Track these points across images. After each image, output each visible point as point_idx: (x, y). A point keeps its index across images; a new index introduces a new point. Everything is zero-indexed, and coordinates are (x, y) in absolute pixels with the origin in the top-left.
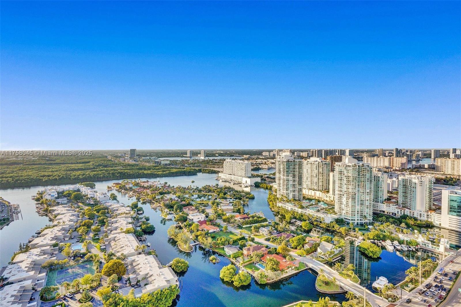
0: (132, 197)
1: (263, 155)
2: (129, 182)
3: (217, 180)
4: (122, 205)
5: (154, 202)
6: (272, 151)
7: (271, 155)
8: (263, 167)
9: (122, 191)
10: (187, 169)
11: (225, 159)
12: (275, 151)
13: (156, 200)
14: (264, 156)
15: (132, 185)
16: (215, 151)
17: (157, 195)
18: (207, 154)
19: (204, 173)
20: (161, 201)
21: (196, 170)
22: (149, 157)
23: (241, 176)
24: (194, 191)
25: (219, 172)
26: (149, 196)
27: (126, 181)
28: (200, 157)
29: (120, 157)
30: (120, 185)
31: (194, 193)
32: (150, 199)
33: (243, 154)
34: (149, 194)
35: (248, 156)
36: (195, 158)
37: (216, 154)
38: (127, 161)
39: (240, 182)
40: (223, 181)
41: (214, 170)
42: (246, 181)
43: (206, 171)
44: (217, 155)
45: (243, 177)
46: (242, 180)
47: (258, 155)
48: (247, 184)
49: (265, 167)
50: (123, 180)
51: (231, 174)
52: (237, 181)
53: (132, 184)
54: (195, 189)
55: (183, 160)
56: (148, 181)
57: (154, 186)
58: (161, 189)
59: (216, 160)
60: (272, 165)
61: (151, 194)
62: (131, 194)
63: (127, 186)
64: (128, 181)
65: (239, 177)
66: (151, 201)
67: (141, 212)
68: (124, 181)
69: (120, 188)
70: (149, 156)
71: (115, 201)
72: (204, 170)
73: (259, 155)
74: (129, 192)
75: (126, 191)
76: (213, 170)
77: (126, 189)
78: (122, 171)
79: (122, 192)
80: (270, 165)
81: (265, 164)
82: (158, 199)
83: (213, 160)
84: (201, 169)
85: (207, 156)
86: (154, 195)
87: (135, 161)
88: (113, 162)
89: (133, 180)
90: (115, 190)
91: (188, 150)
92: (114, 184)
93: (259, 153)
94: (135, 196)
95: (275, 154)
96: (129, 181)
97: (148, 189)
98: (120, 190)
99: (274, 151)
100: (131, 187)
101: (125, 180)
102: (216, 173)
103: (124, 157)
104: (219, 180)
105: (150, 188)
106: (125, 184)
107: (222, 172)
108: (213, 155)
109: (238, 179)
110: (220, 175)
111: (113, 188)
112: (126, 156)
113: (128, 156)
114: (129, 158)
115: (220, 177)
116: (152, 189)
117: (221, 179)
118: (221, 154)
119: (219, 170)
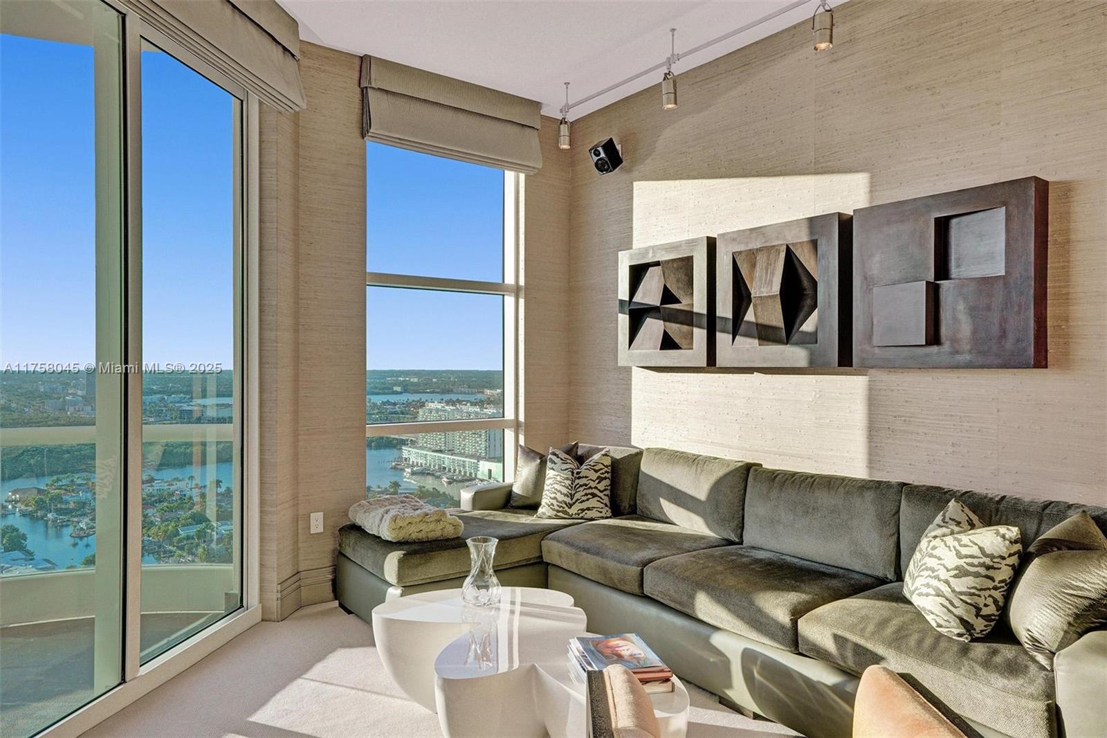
0: (88, 535)
2: (80, 485)
3: (394, 468)
5: (171, 548)
9: (50, 516)
11: (424, 403)
13: (180, 541)
16: (392, 373)
17: (184, 526)
20: (198, 545)
22: (159, 396)
23: (472, 456)
25: (403, 442)
26: (154, 530)
27: (64, 482)
29: (45, 396)
30: (38, 496)
32: (156, 540)
33: (484, 387)
37: (395, 385)
38: (71, 409)
39: (471, 474)
40: (413, 473)
41: (387, 438)
42: (490, 471)
44: (398, 389)
45: (479, 458)
46: (476, 469)
48: (492, 481)
50: (55, 478)
51: (440, 451)
52: (460, 471)
57: (172, 494)
59: (395, 404)
61: (163, 521)
62: (82, 525)
64: (72, 481)
65: (467, 460)
66: (160, 547)
68: (58, 480)
69: (40, 505)
70: (159, 392)
71: (17, 554)
74: (75, 519)
75: (66, 518)
76: (382, 438)
77: (66, 510)
79: (47, 522)
82: (188, 538)
83: (384, 403)
86: (173, 524)
88: (16, 415)
90: (18, 514)
92: (15, 492)
96: (80, 481)
100: (83, 499)
101: (61, 476)
102: (395, 447)
103: (60, 398)
104: (403, 470)
105: (160, 502)
106: (63, 492)
107: (413, 443)
108: (384, 389)
109: (464, 467)
110: (405, 455)
111: (10, 507)
112: (70, 392)
113: (80, 393)
114: (81, 399)
115: (406, 459)
116: (165, 504)
117: (408, 468)
118: (413, 384)
119: (404, 438)
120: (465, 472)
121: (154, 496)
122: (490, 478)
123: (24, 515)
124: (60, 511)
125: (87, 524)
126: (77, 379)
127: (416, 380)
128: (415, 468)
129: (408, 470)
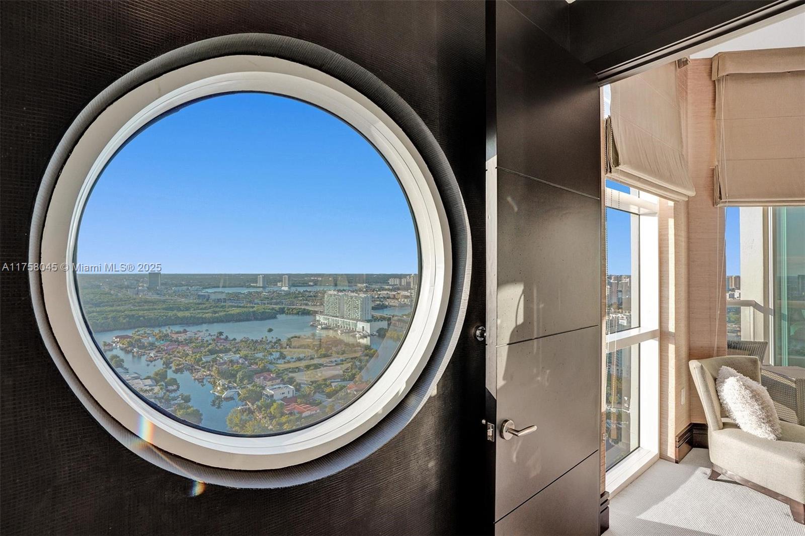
0: (155, 360)
1: (390, 283)
2: (148, 334)
3: (312, 326)
4: (136, 375)
5: (198, 367)
6: (405, 276)
7: (403, 284)
8: (391, 304)
9: (135, 350)
10: (259, 308)
12: (410, 278)
13: (203, 364)
14: (391, 285)
15: (154, 339)
16: (307, 275)
17: (205, 355)
18: (293, 282)
19: (290, 314)
20: (212, 366)
21: (276, 310)
22: (186, 287)
23: (354, 319)
24: (272, 347)
25: (316, 312)
26: (189, 358)
27: (141, 332)
28: (282, 287)
29: (127, 287)
30: (128, 340)
31: (274, 350)
32: (190, 363)
34: (187, 355)
35: (365, 285)
36: (272, 289)
37: (310, 281)
38: (142, 294)
39: (353, 329)
40: (322, 328)
41: (307, 310)
42: (363, 327)
43: (292, 311)
44: (311, 284)
45: (358, 320)
46: (356, 326)
47: (381, 283)
48: (364, 332)
49: (394, 304)
50: (136, 330)
51: (337, 317)
52: (347, 328)
53: (156, 336)
54: (275, 343)
55: (250, 293)
56: (185, 330)
57: (197, 339)
58: (210, 344)
59: (310, 292)
60: (406, 300)
61: (193, 353)
62: (152, 355)
63: (145, 341)
64: (145, 332)
65: (351, 321)
66: (192, 367)
67: (175, 387)
68: (138, 331)
69: (131, 344)
70: (187, 285)
72: (288, 309)
73: (384, 283)
74: (148, 352)
75: (143, 351)
76: (304, 309)
77: (143, 347)
78: (133, 313)
79: (133, 353)
80: (402, 300)
81: (393, 299)
82: (207, 362)
83: (304, 291)
84: (284, 308)
85: (294, 286)
86: (199, 355)
87: (158, 294)
88: (114, 297)
89: (157, 331)
90: (119, 349)
91: (260, 275)
92: (117, 337)
93: (383, 279)
94: (161, 359)
95: (410, 283)
96: (148, 332)
97: (187, 344)
98: (129, 349)
99: (408, 277)
100: (151, 341)
101: (140, 329)
102: (312, 314)
103: (135, 288)
104: (317, 327)
105: (191, 343)
106: (141, 337)
107: (322, 313)
108: (303, 284)
109: (349, 325)
110: (318, 318)
111: (114, 345)
112: (140, 285)
113: (145, 285)
114: (146, 288)
115: (318, 321)
116: (194, 344)
117: (319, 325)
118: (319, 281)
119: (316, 310)
120: (350, 328)
121: (187, 340)
122: (363, 330)
123: (122, 349)
124: (140, 347)
125: (154, 354)
126: (143, 278)
127: (320, 279)
128: (323, 326)
129: (320, 327)
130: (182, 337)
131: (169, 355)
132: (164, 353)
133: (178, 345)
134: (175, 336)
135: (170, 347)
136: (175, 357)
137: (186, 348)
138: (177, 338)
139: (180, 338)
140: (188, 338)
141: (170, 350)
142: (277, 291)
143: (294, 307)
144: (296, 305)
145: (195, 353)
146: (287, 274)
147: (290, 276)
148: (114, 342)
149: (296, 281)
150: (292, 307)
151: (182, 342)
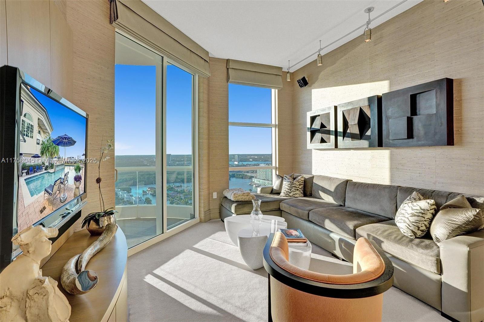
3: (250, 185)
11: (259, 164)
16: (249, 155)
17: (190, 200)
18: (241, 159)
19: (238, 178)
22: (183, 162)
25: (253, 177)
28: (234, 162)
30: (154, 190)
34: (182, 199)
40: (256, 187)
41: (248, 176)
43: (239, 176)
44: (251, 160)
51: (264, 180)
61: (184, 198)
72: (237, 175)
76: (246, 175)
84: (235, 174)
85: (241, 161)
87: (170, 166)
92: (149, 188)
94: (169, 200)
98: (154, 194)
102: (250, 178)
104: (253, 185)
107: (256, 177)
108: (246, 160)
110: (253, 180)
111: (148, 192)
115: (254, 182)
116: (185, 193)
117: (254, 185)
118: (256, 158)
119: (253, 176)
121: (182, 191)
123: (151, 194)
127: (257, 157)
128: (256, 185)
129: (254, 186)
130: (179, 189)
131: (173, 198)
132: (171, 197)
133: (178, 193)
134: (176, 189)
135: (173, 195)
136: (176, 200)
137: (181, 195)
138: (177, 190)
139: (179, 190)
140: (182, 190)
141: (173, 196)
142: (231, 164)
143: (241, 173)
144: (242, 173)
145: (185, 198)
146: (237, 155)
147: (239, 155)
148: (148, 191)
149: (242, 158)
150: (239, 173)
151: (180, 192)
